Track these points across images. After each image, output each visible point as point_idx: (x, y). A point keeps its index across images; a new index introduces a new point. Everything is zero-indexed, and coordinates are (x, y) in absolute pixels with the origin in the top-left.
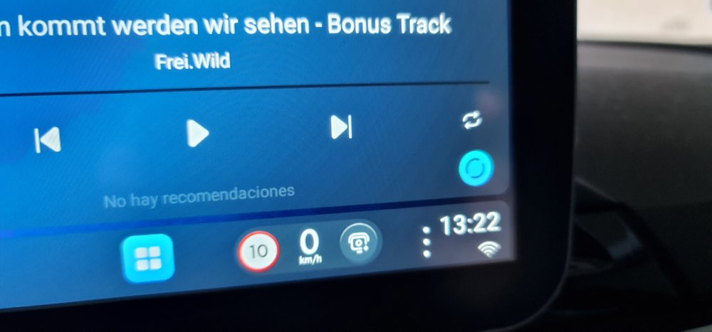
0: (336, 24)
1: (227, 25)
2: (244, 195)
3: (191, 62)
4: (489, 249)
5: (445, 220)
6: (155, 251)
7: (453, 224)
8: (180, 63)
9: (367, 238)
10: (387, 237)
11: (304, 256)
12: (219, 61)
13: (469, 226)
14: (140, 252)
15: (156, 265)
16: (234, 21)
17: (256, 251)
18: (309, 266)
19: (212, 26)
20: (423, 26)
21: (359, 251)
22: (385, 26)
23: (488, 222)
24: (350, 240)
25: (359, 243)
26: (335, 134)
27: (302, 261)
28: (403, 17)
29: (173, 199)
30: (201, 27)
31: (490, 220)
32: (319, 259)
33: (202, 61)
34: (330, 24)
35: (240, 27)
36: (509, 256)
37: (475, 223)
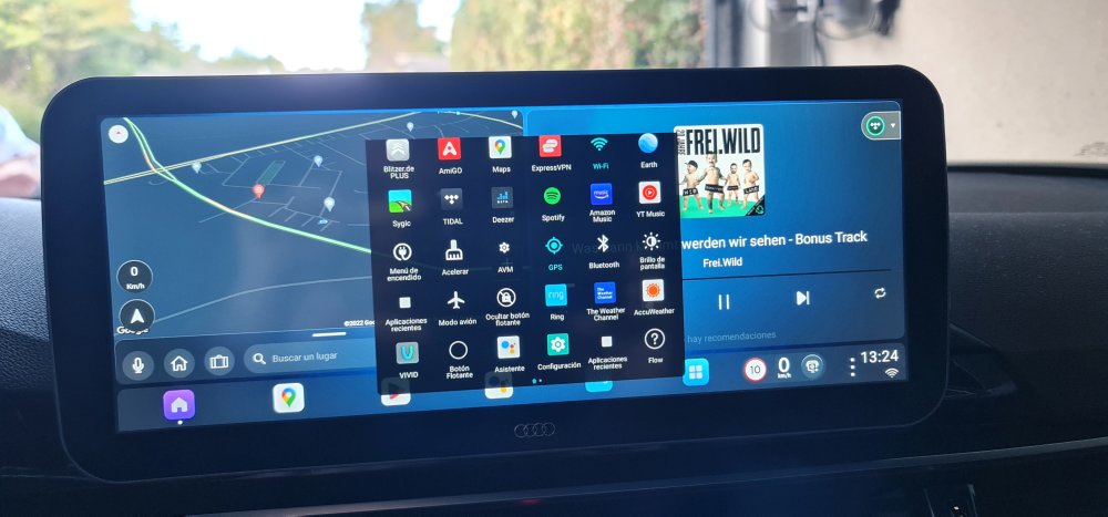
0: (800, 239)
1: (742, 242)
2: (748, 337)
3: (722, 263)
4: (892, 372)
5: (864, 354)
6: (700, 368)
8: (716, 263)
9: (817, 364)
10: (828, 365)
11: (781, 373)
12: (737, 262)
13: (879, 358)
14: (693, 368)
15: (700, 376)
16: (745, 240)
17: (754, 370)
18: (784, 379)
19: (733, 243)
20: (851, 238)
21: (813, 371)
22: (828, 239)
24: (808, 364)
25: (812, 367)
26: (799, 302)
27: (780, 376)
28: (839, 234)
29: (710, 339)
30: (727, 243)
32: (789, 375)
33: (727, 262)
34: (797, 239)
35: (748, 243)
36: (904, 378)
37: (883, 356)
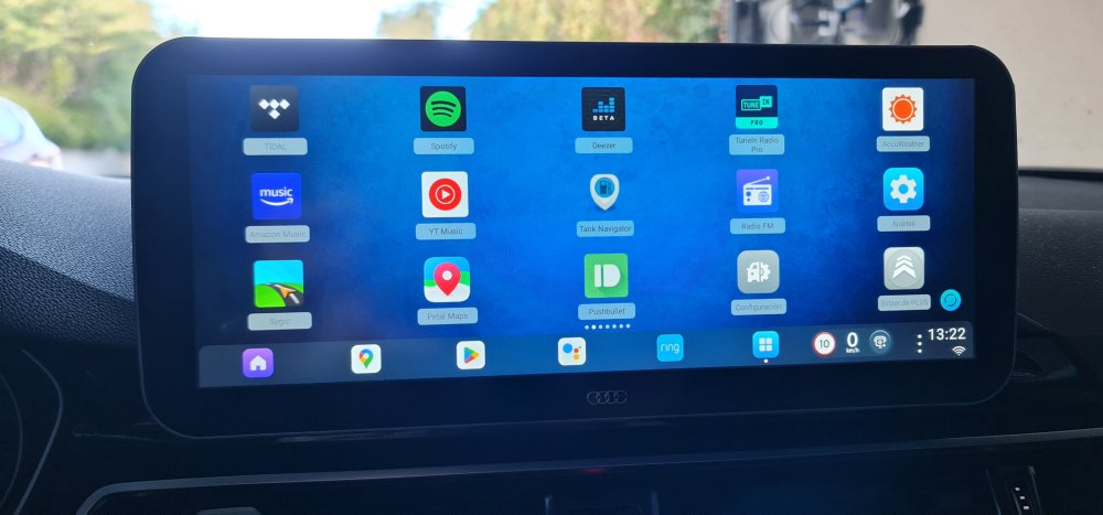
4: (959, 350)
5: (931, 331)
6: (769, 341)
7: (936, 334)
9: (885, 340)
10: (896, 340)
11: (850, 348)
13: (945, 335)
14: (762, 341)
15: (769, 348)
17: (823, 344)
18: (851, 354)
21: (880, 347)
23: (958, 334)
24: (875, 340)
25: (880, 342)
27: (848, 351)
31: (959, 333)
36: (971, 355)
37: (950, 334)
